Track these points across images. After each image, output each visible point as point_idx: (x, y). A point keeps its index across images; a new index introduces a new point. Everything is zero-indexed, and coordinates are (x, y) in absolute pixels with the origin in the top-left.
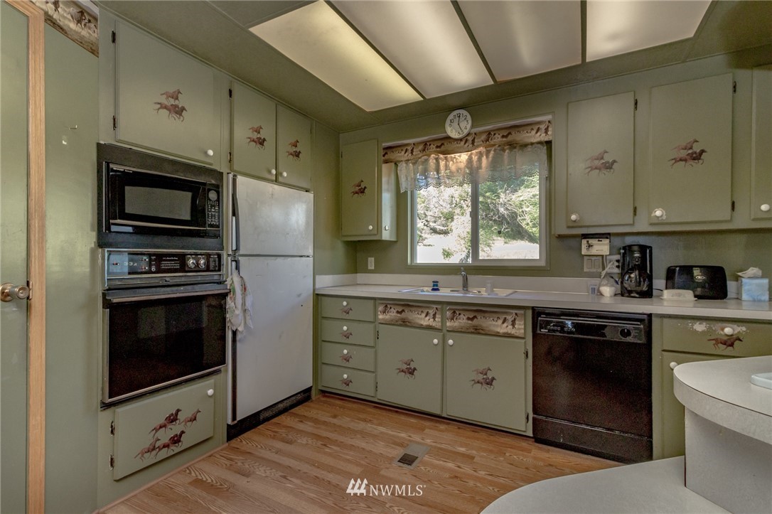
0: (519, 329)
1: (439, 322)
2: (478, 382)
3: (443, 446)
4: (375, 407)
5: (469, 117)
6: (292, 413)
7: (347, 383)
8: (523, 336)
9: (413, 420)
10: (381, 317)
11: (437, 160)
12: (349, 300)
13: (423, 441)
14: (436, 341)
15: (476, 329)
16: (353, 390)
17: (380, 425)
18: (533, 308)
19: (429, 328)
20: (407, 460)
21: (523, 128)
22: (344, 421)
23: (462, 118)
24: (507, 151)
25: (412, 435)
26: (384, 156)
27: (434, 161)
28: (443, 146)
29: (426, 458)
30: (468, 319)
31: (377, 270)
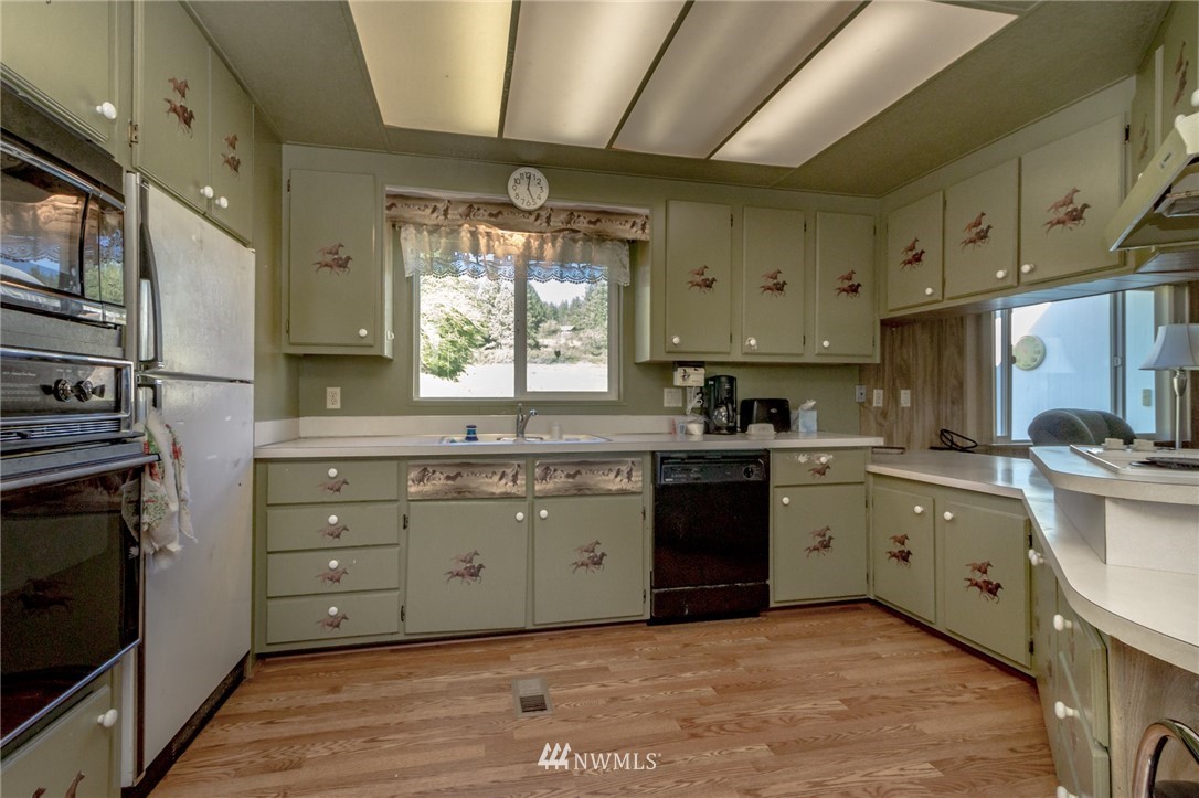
0: (636, 482)
1: (522, 485)
2: (582, 565)
3: (556, 669)
4: (392, 651)
5: (544, 182)
6: (221, 716)
7: (335, 623)
8: (640, 491)
9: (477, 651)
10: (413, 489)
11: (474, 234)
12: (342, 464)
13: (522, 673)
14: (520, 516)
15: (580, 490)
16: (349, 632)
17: (433, 673)
18: (653, 453)
19: (506, 497)
20: (534, 705)
21: (615, 217)
22: (362, 690)
23: (533, 182)
24: (580, 242)
25: (501, 671)
26: (389, 208)
27: (469, 235)
28: (500, 216)
29: (553, 692)
30: (568, 476)
31: (345, 411)
